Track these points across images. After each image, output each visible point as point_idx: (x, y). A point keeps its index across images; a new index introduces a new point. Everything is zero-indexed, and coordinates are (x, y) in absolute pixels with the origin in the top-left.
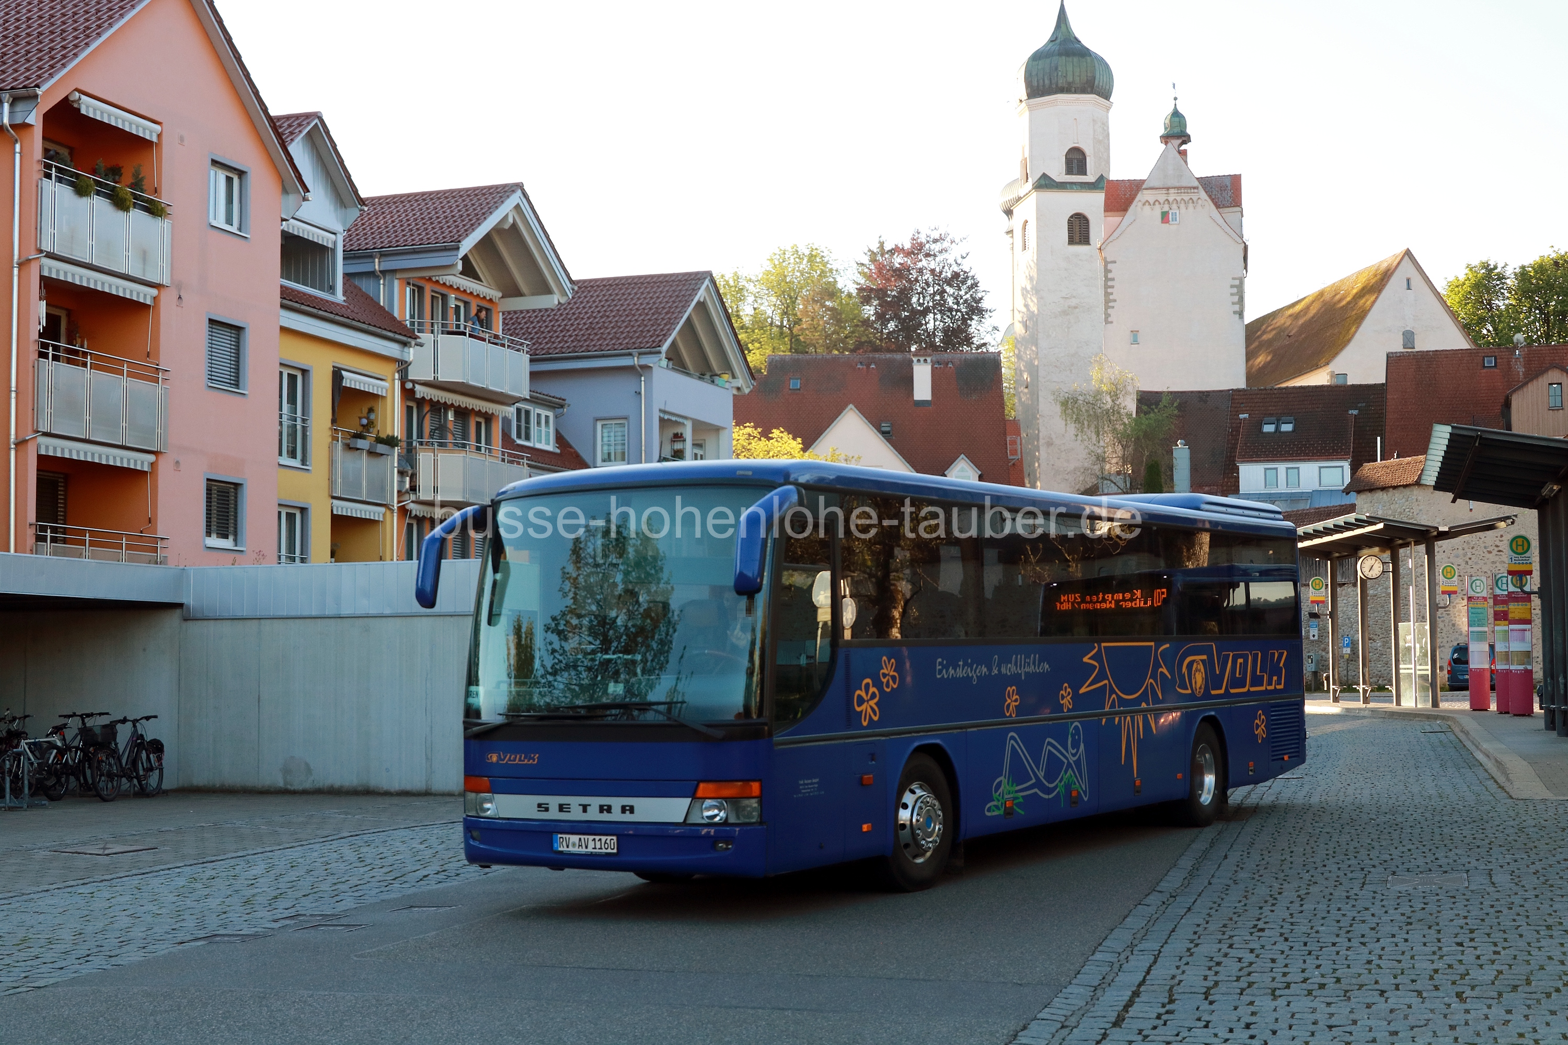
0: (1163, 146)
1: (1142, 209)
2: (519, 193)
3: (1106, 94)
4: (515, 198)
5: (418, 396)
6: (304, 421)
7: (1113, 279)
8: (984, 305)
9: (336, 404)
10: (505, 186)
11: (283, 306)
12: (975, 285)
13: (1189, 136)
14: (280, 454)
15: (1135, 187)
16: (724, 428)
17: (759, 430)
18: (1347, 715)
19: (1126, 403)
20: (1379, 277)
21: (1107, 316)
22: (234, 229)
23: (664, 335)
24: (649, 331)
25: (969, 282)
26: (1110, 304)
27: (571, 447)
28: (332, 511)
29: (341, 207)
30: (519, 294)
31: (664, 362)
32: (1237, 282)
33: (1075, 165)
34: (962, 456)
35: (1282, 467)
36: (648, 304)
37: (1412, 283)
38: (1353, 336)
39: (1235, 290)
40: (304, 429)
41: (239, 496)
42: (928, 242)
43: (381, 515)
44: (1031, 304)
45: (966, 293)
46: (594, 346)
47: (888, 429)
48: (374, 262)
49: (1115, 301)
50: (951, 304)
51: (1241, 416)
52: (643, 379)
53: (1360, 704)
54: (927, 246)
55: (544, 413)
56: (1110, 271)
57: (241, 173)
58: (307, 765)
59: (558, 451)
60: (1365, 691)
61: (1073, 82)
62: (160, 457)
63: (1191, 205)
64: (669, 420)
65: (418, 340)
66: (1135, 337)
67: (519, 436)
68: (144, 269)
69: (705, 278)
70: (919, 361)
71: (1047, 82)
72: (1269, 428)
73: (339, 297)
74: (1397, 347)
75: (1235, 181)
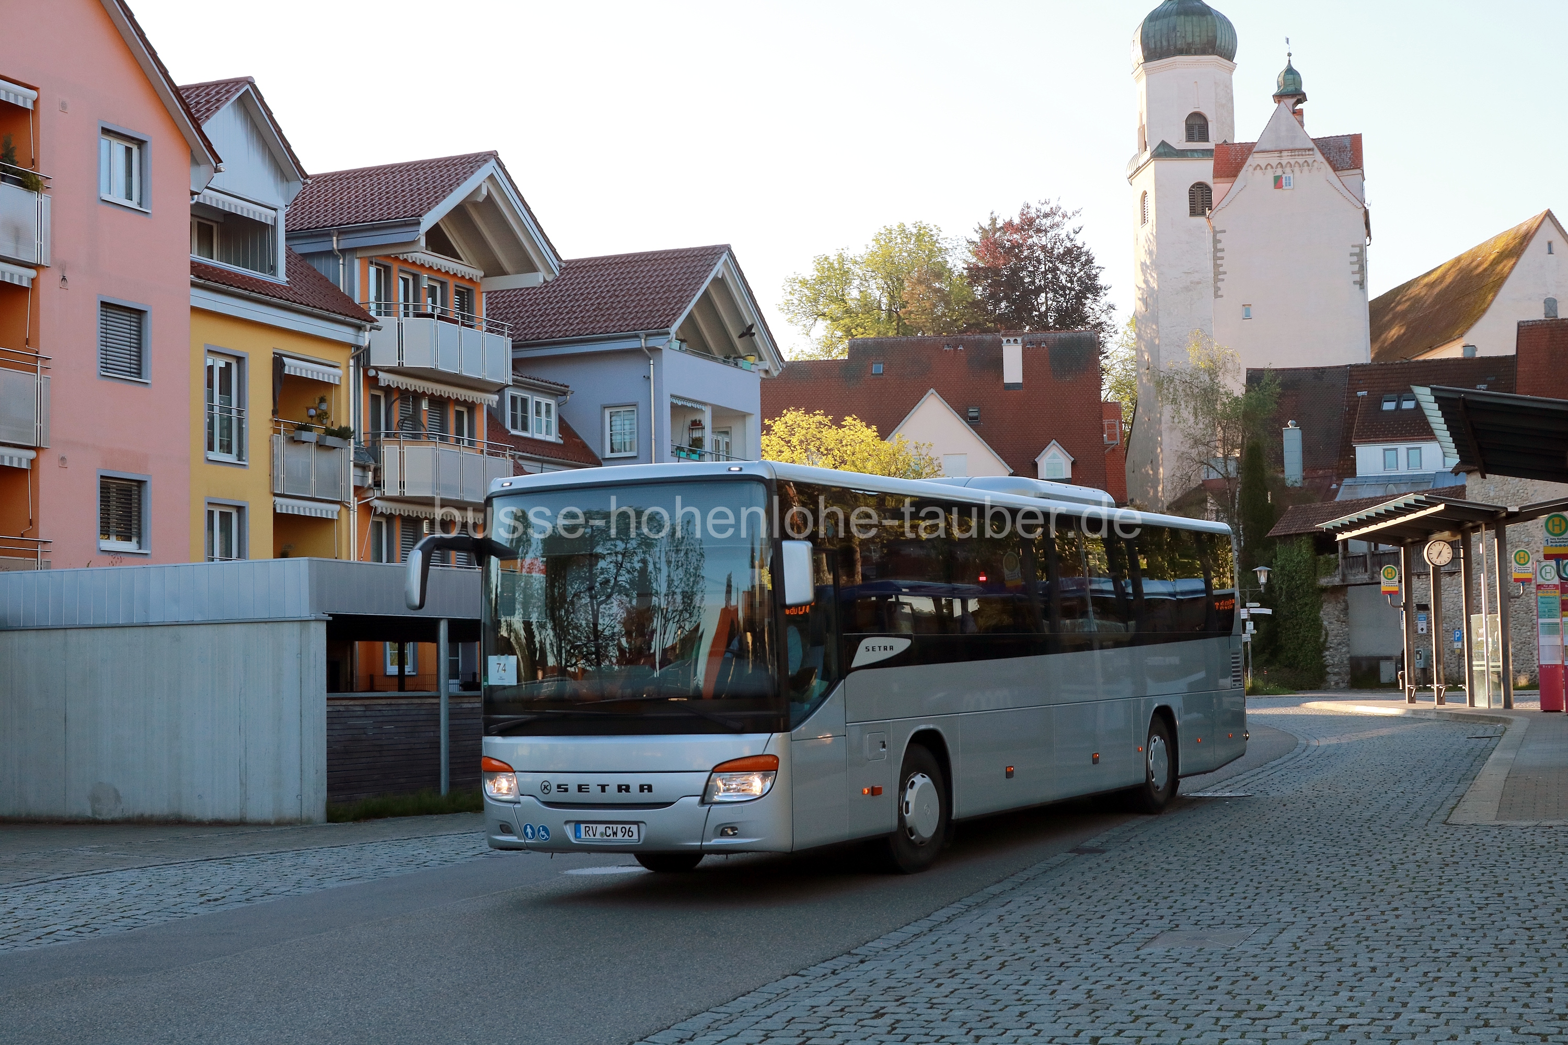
0: (1277, 105)
1: (1253, 174)
2: (493, 162)
3: (1229, 55)
4: (489, 168)
5: (382, 384)
6: (239, 412)
7: (1223, 250)
8: (1101, 282)
9: (277, 395)
10: (477, 155)
11: (193, 285)
12: (1089, 261)
13: (1304, 94)
14: (211, 447)
15: (1247, 149)
16: (750, 414)
17: (830, 417)
18: (1414, 718)
19: (1227, 382)
20: (1517, 240)
21: (1217, 289)
22: (134, 204)
23: (674, 315)
24: (658, 311)
25: (1083, 259)
26: (1220, 277)
27: (578, 437)
28: (275, 509)
29: (282, 181)
30: (503, 273)
31: (676, 344)
32: (1357, 250)
33: (1196, 131)
34: (1054, 441)
35: (1402, 448)
36: (660, 281)
37: (1555, 247)
38: (1489, 305)
39: (1355, 259)
40: (240, 421)
41: (143, 494)
42: (1038, 217)
43: (335, 514)
44: (1151, 280)
45: (1080, 270)
46: (600, 328)
47: (975, 414)
48: (332, 241)
49: (1225, 273)
50: (1064, 282)
51: (1360, 394)
52: (652, 362)
53: (1434, 705)
54: (1037, 221)
55: (544, 401)
56: (1220, 241)
57: (141, 143)
58: (116, 791)
59: (561, 442)
60: (1439, 690)
61: (1193, 42)
62: (41, 453)
63: (1306, 168)
64: (683, 406)
65: (376, 324)
66: (1247, 312)
67: (514, 426)
68: (17, 249)
69: (722, 253)
70: (1008, 341)
71: (1165, 43)
72: (1389, 406)
73: (281, 277)
74: (1537, 314)
75: (1356, 141)
